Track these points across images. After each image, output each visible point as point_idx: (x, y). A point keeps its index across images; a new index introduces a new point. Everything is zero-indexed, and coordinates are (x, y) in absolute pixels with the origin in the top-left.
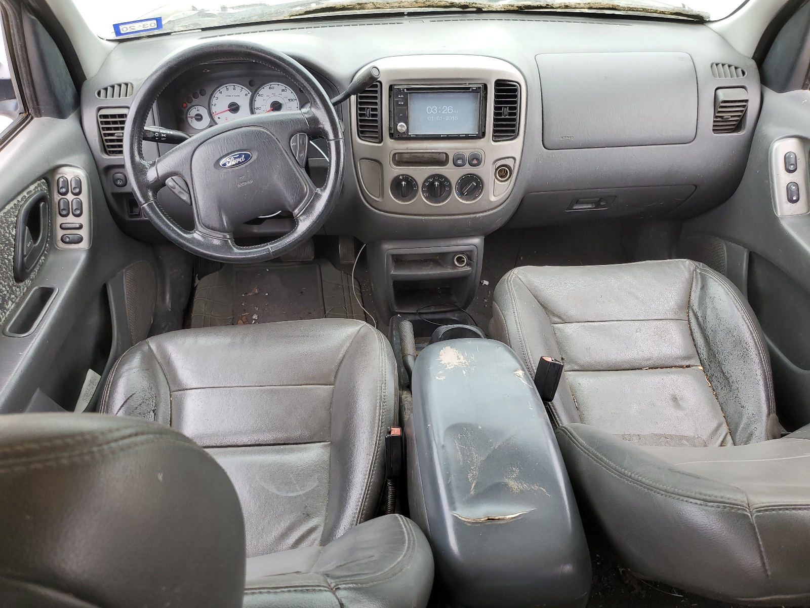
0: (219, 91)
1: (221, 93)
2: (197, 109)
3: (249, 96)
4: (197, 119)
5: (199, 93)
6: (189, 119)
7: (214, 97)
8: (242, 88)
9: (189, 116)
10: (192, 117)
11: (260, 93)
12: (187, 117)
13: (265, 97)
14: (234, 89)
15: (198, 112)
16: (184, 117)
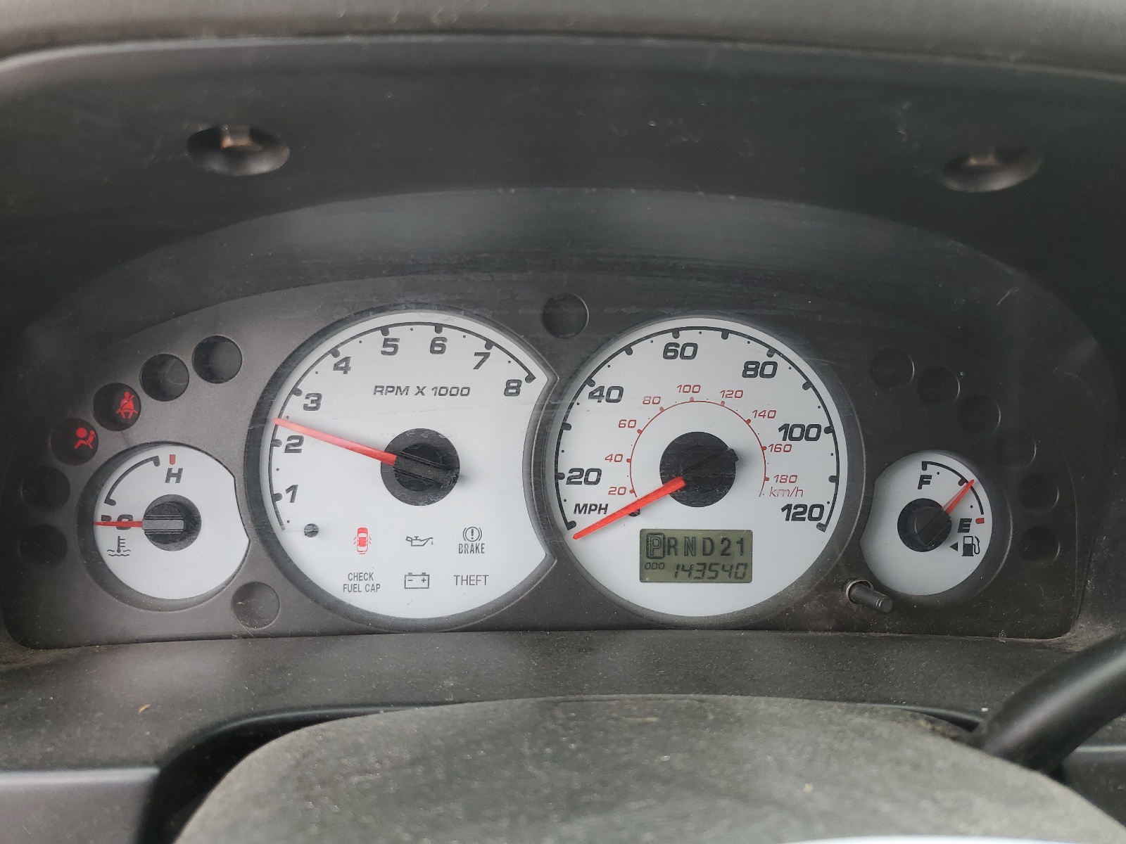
0: (334, 352)
1: (343, 366)
2: (165, 464)
3: (533, 392)
4: (162, 539)
5: (188, 361)
6: (106, 538)
7: (296, 391)
8: (489, 344)
9: (102, 509)
10: (124, 523)
11: (604, 378)
12: (86, 521)
13: (630, 407)
14: (437, 347)
15: (173, 489)
16: (64, 520)
